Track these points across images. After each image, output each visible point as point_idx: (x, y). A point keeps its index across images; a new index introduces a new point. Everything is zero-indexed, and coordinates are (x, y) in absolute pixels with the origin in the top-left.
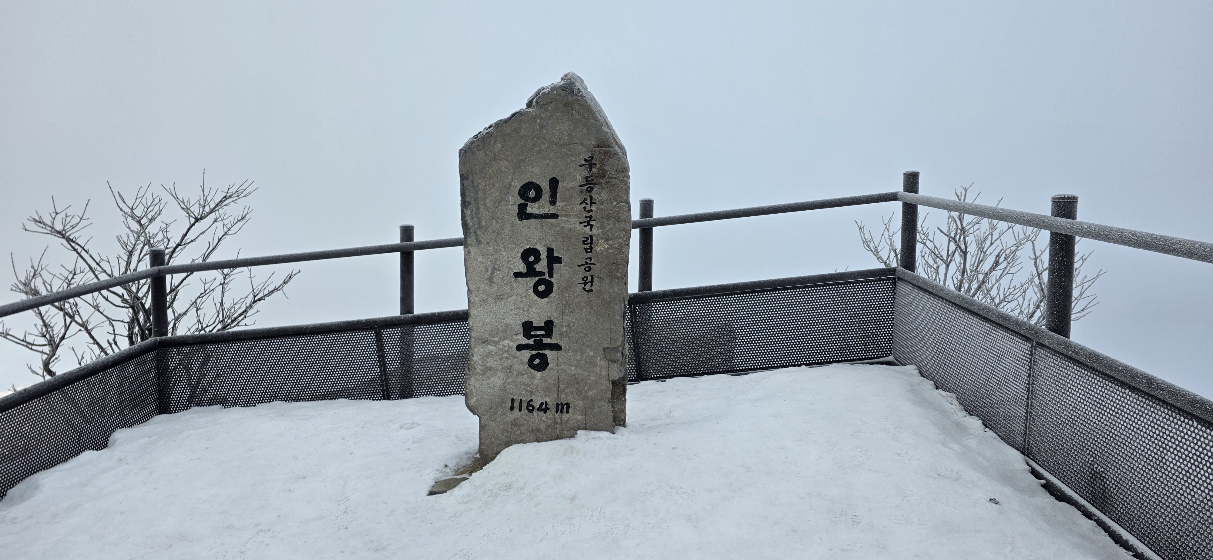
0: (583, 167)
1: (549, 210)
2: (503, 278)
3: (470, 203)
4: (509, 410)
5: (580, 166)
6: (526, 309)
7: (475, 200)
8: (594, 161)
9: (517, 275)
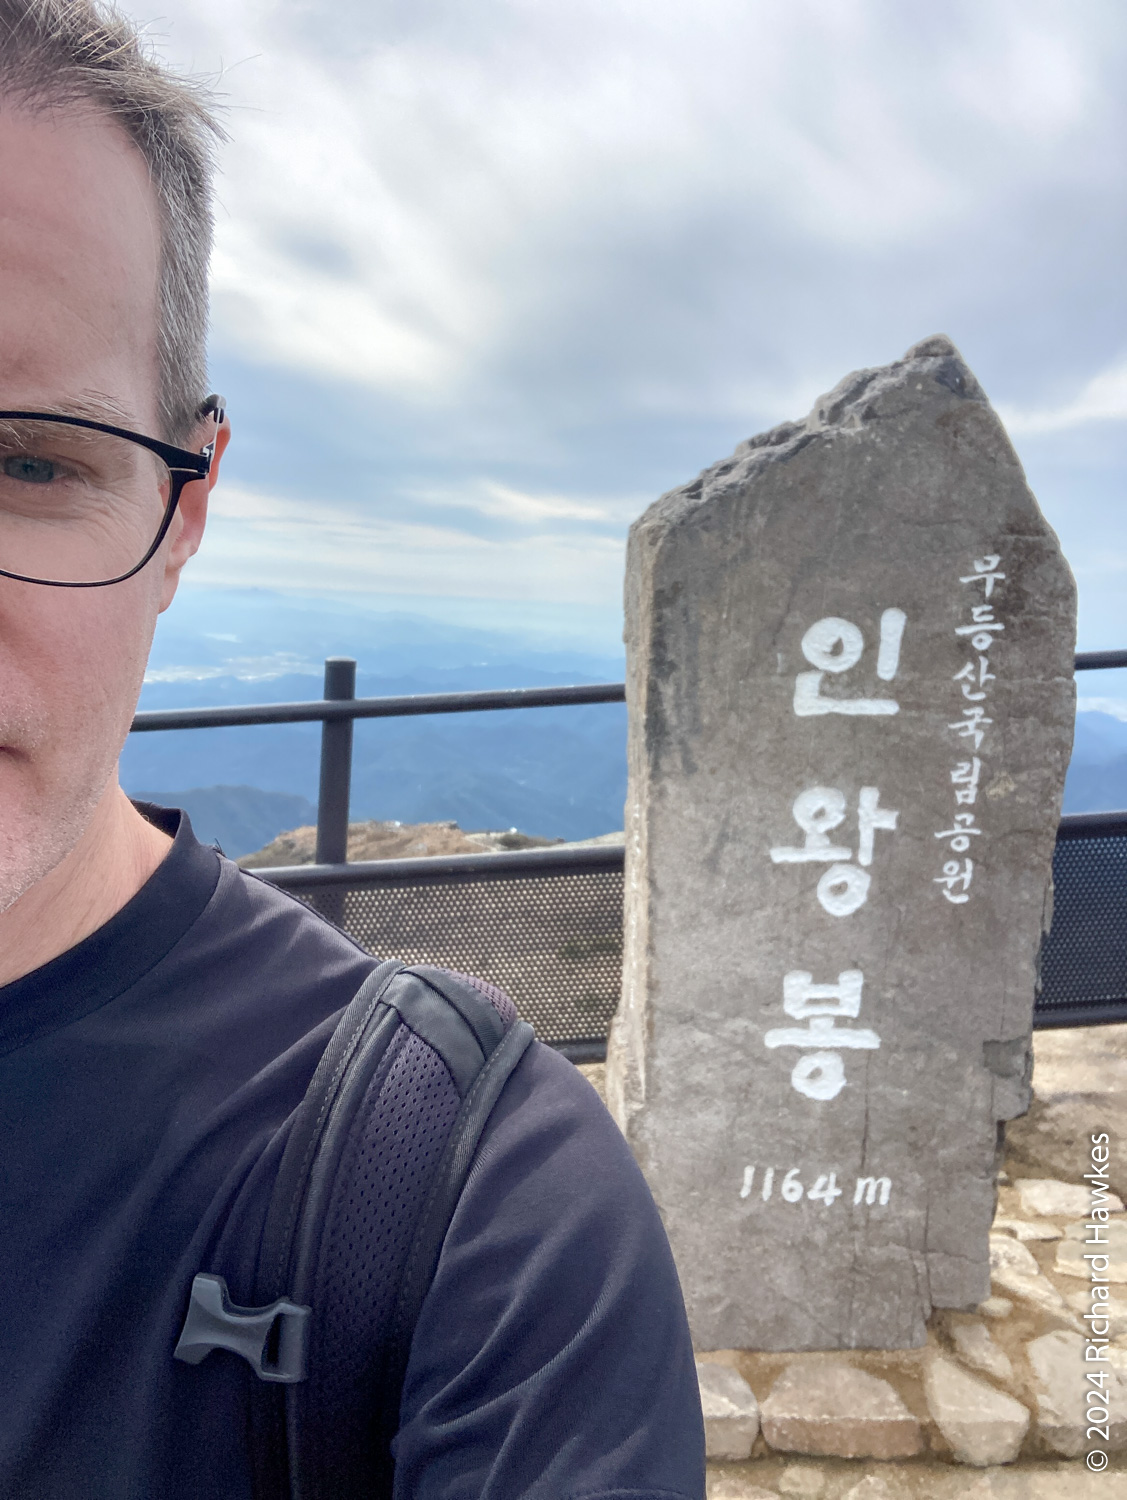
1: (876, 692)
2: (743, 861)
3: (673, 666)
7: (689, 659)
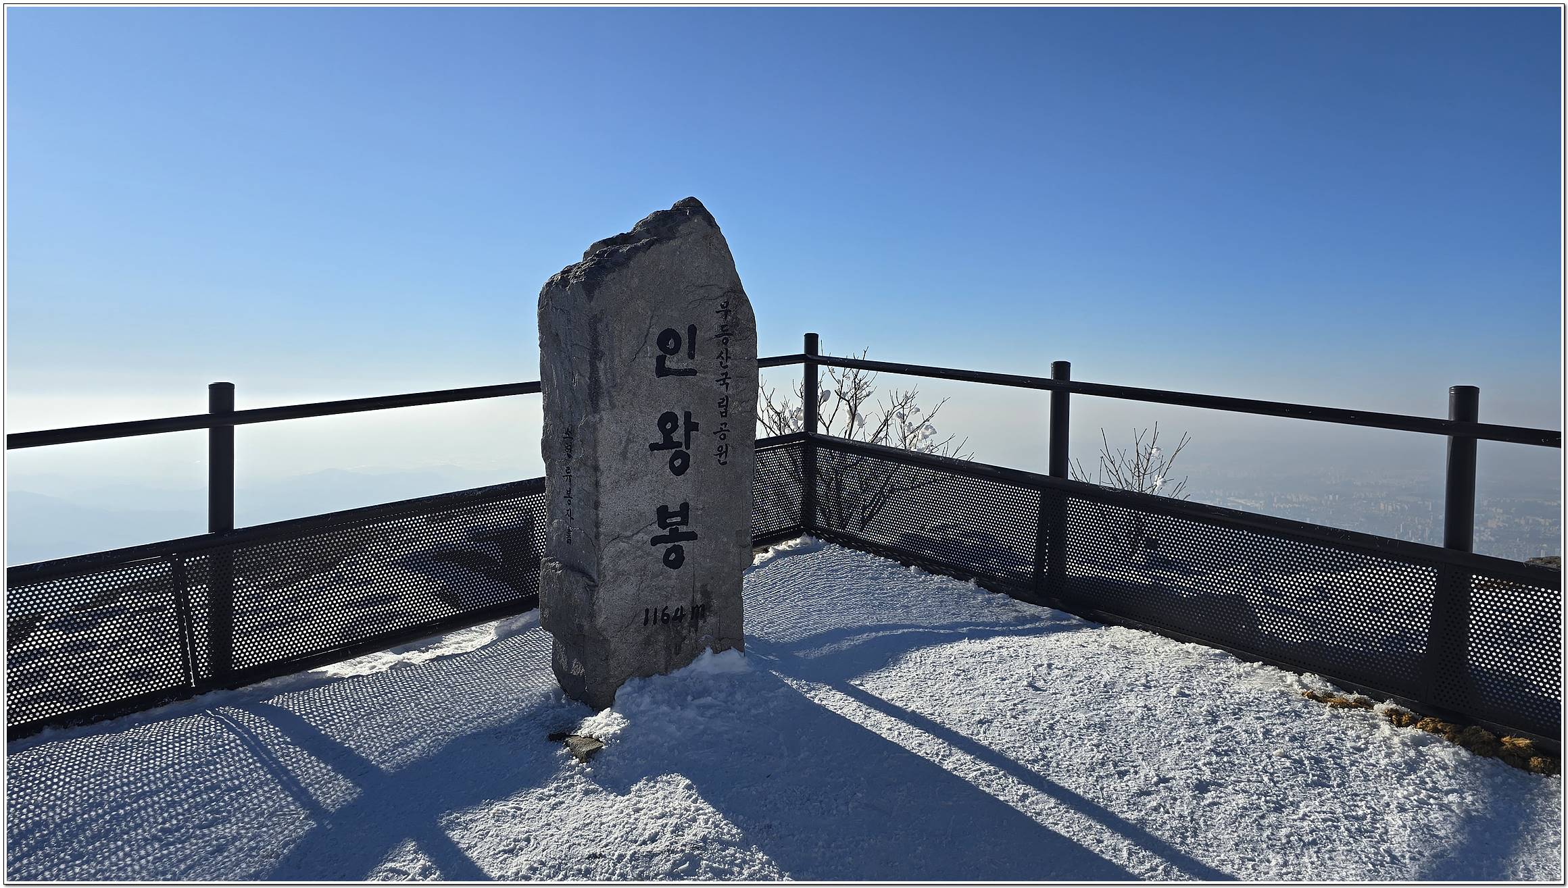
0: (719, 314)
1: (687, 365)
2: (637, 451)
3: (603, 354)
4: (643, 625)
5: (717, 312)
6: (661, 490)
8: (729, 308)
9: (654, 447)
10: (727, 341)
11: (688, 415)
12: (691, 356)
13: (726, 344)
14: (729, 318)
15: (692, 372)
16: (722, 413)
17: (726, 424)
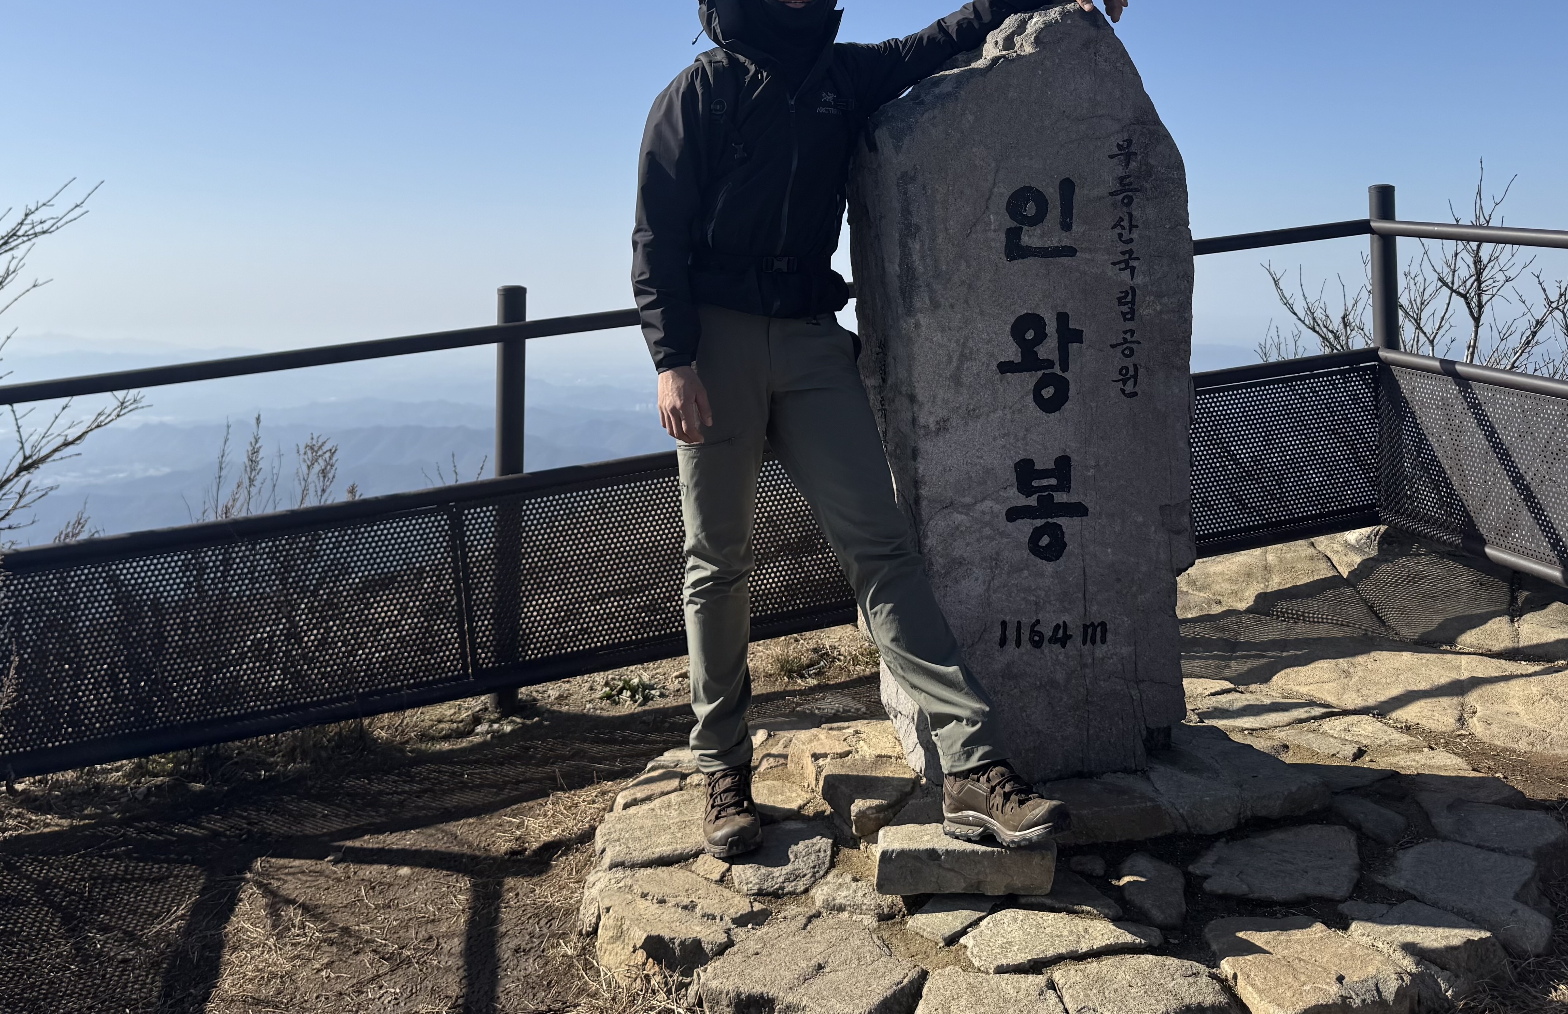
0: (1115, 160)
1: (1060, 241)
2: (978, 374)
4: (997, 647)
5: (1111, 157)
6: (1021, 434)
8: (1133, 149)
9: (1005, 367)
10: (1131, 199)
11: (1063, 318)
12: (1066, 226)
13: (1128, 205)
14: (1133, 165)
15: (1070, 252)
16: (1124, 314)
17: (1132, 332)
